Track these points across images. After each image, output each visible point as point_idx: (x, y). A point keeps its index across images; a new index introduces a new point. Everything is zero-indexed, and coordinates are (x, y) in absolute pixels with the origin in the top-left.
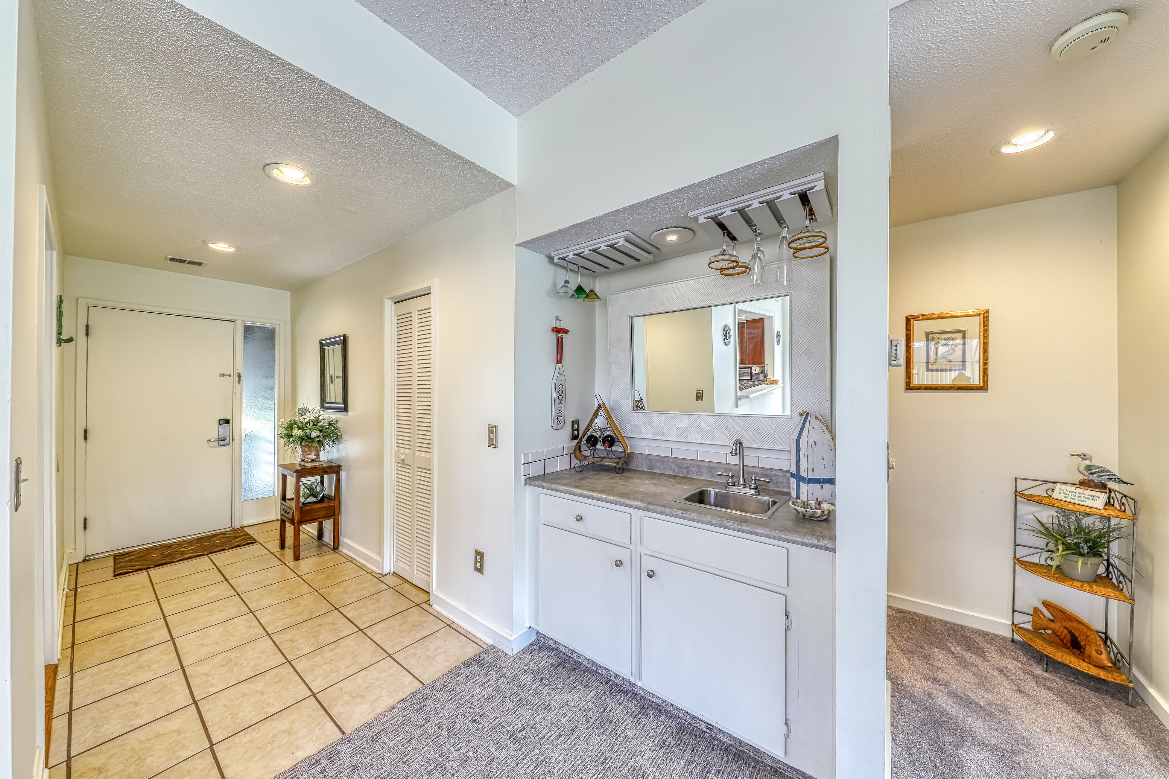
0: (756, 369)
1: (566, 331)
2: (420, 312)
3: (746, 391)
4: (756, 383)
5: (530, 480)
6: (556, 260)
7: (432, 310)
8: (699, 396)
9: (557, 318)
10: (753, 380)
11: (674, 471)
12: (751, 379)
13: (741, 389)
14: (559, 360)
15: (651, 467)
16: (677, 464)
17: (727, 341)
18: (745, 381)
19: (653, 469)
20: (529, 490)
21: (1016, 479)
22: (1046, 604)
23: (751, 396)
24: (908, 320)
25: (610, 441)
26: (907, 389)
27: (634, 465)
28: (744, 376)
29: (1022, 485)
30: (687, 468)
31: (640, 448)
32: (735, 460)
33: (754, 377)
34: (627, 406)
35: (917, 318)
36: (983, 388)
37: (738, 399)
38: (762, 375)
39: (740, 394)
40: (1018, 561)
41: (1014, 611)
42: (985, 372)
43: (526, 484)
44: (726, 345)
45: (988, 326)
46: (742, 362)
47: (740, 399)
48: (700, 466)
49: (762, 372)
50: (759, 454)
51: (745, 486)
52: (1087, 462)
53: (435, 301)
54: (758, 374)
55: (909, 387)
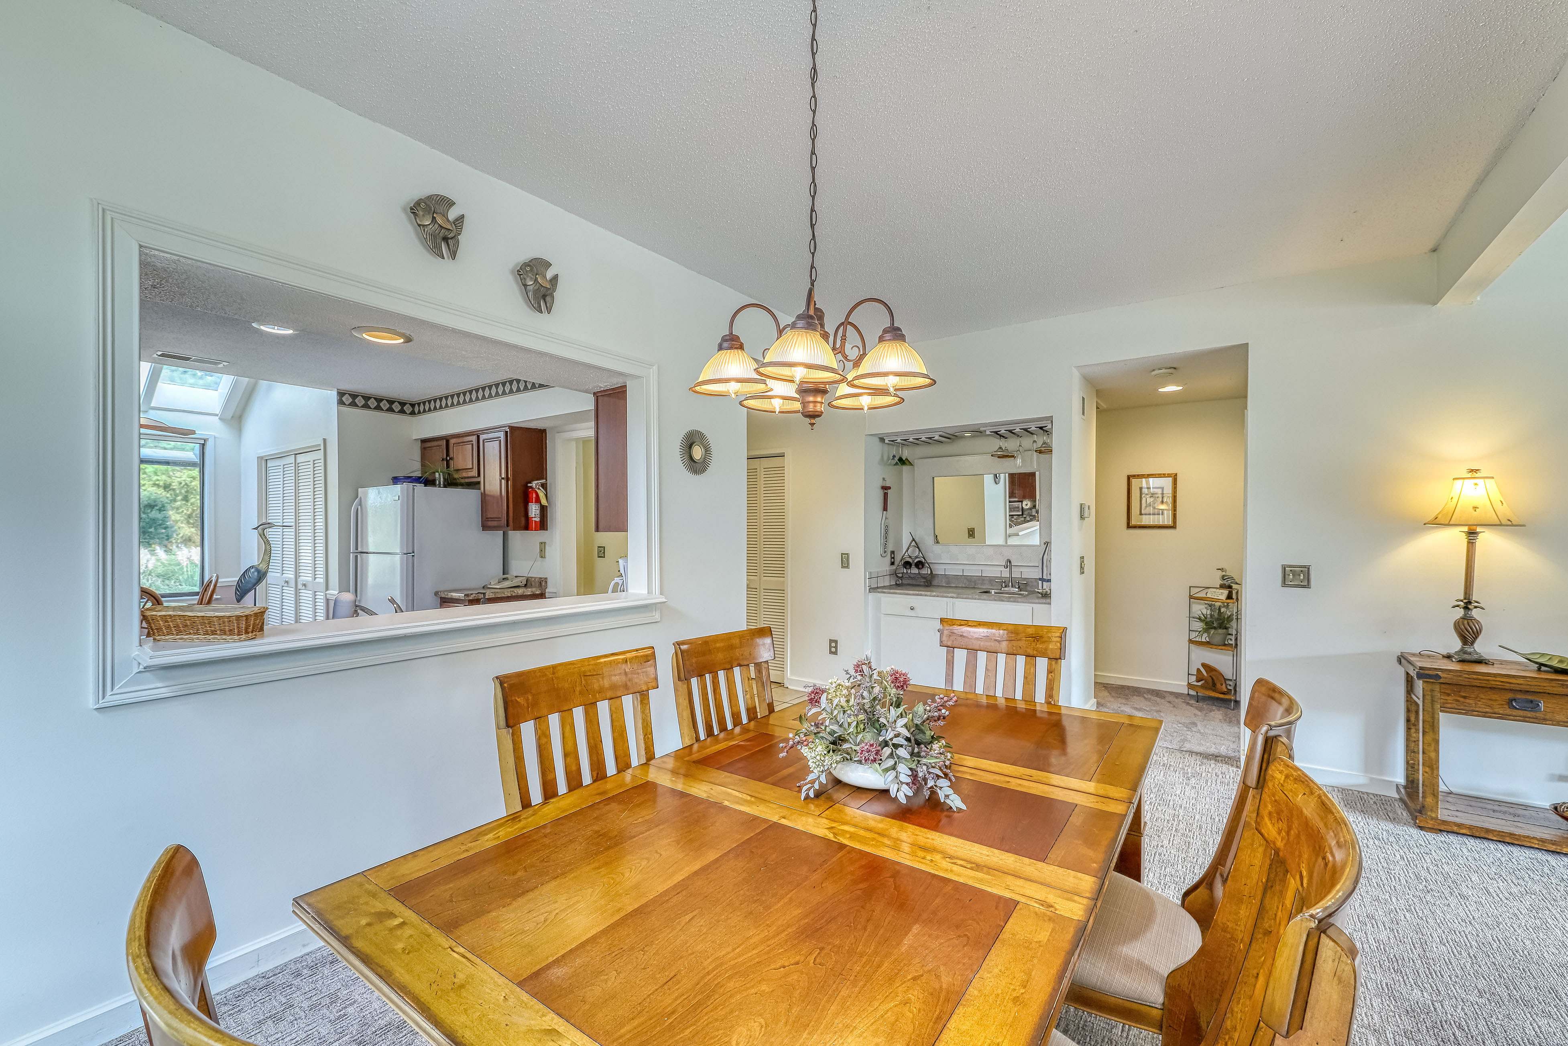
0: (1026, 504)
1: (889, 488)
2: (766, 470)
3: (1015, 529)
4: (1028, 519)
5: (872, 590)
6: (886, 441)
7: (785, 468)
8: (971, 533)
9: (884, 479)
10: (1025, 516)
11: (965, 584)
12: (1022, 515)
13: (1011, 526)
14: (885, 509)
15: (948, 583)
16: (968, 580)
17: (997, 480)
18: (1015, 517)
19: (950, 584)
20: (872, 596)
21: (1190, 587)
22: (1203, 665)
23: (1020, 534)
24: (1129, 477)
25: (920, 565)
26: (1128, 528)
27: (935, 582)
28: (1014, 511)
29: (1194, 591)
30: (975, 582)
31: (939, 570)
32: (1006, 574)
33: (1026, 513)
34: (930, 540)
35: (1134, 476)
36: (1173, 527)
37: (1008, 536)
38: (1034, 510)
39: (1009, 531)
40: (1191, 641)
41: (1189, 674)
42: (1175, 516)
43: (870, 592)
44: (996, 483)
45: (1176, 484)
46: (1012, 495)
47: (1009, 536)
48: (984, 580)
49: (1034, 506)
50: (1022, 569)
51: (1012, 587)
52: (1224, 573)
53: (788, 462)
54: (1030, 509)
55: (1129, 526)
